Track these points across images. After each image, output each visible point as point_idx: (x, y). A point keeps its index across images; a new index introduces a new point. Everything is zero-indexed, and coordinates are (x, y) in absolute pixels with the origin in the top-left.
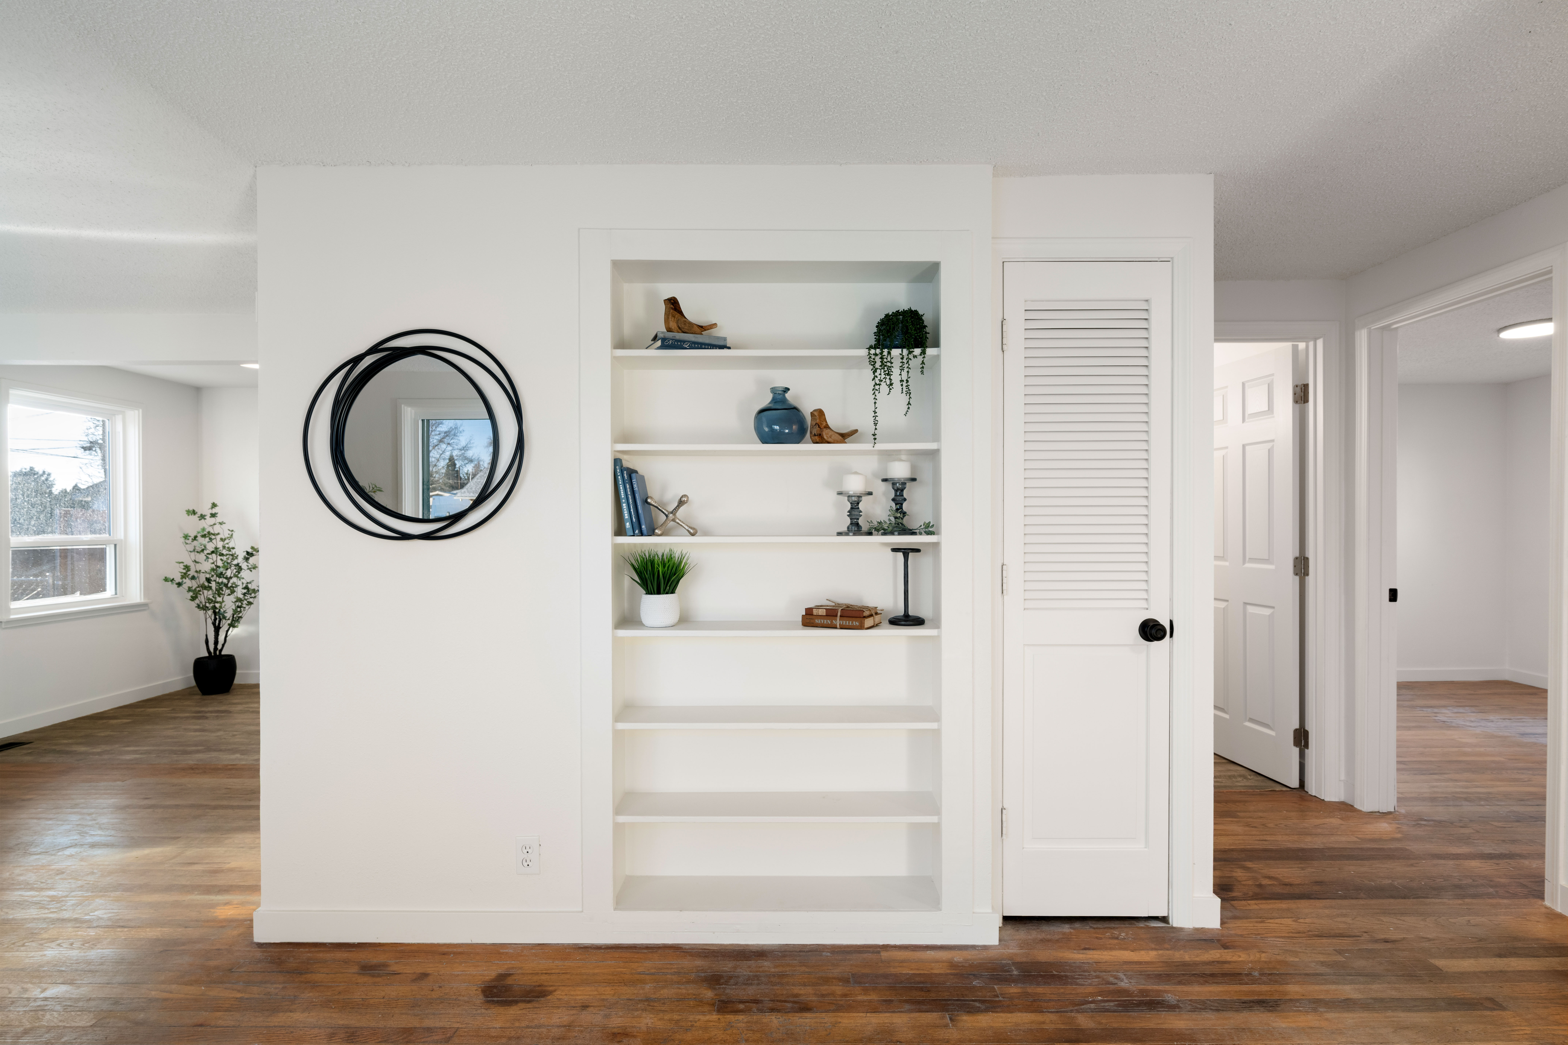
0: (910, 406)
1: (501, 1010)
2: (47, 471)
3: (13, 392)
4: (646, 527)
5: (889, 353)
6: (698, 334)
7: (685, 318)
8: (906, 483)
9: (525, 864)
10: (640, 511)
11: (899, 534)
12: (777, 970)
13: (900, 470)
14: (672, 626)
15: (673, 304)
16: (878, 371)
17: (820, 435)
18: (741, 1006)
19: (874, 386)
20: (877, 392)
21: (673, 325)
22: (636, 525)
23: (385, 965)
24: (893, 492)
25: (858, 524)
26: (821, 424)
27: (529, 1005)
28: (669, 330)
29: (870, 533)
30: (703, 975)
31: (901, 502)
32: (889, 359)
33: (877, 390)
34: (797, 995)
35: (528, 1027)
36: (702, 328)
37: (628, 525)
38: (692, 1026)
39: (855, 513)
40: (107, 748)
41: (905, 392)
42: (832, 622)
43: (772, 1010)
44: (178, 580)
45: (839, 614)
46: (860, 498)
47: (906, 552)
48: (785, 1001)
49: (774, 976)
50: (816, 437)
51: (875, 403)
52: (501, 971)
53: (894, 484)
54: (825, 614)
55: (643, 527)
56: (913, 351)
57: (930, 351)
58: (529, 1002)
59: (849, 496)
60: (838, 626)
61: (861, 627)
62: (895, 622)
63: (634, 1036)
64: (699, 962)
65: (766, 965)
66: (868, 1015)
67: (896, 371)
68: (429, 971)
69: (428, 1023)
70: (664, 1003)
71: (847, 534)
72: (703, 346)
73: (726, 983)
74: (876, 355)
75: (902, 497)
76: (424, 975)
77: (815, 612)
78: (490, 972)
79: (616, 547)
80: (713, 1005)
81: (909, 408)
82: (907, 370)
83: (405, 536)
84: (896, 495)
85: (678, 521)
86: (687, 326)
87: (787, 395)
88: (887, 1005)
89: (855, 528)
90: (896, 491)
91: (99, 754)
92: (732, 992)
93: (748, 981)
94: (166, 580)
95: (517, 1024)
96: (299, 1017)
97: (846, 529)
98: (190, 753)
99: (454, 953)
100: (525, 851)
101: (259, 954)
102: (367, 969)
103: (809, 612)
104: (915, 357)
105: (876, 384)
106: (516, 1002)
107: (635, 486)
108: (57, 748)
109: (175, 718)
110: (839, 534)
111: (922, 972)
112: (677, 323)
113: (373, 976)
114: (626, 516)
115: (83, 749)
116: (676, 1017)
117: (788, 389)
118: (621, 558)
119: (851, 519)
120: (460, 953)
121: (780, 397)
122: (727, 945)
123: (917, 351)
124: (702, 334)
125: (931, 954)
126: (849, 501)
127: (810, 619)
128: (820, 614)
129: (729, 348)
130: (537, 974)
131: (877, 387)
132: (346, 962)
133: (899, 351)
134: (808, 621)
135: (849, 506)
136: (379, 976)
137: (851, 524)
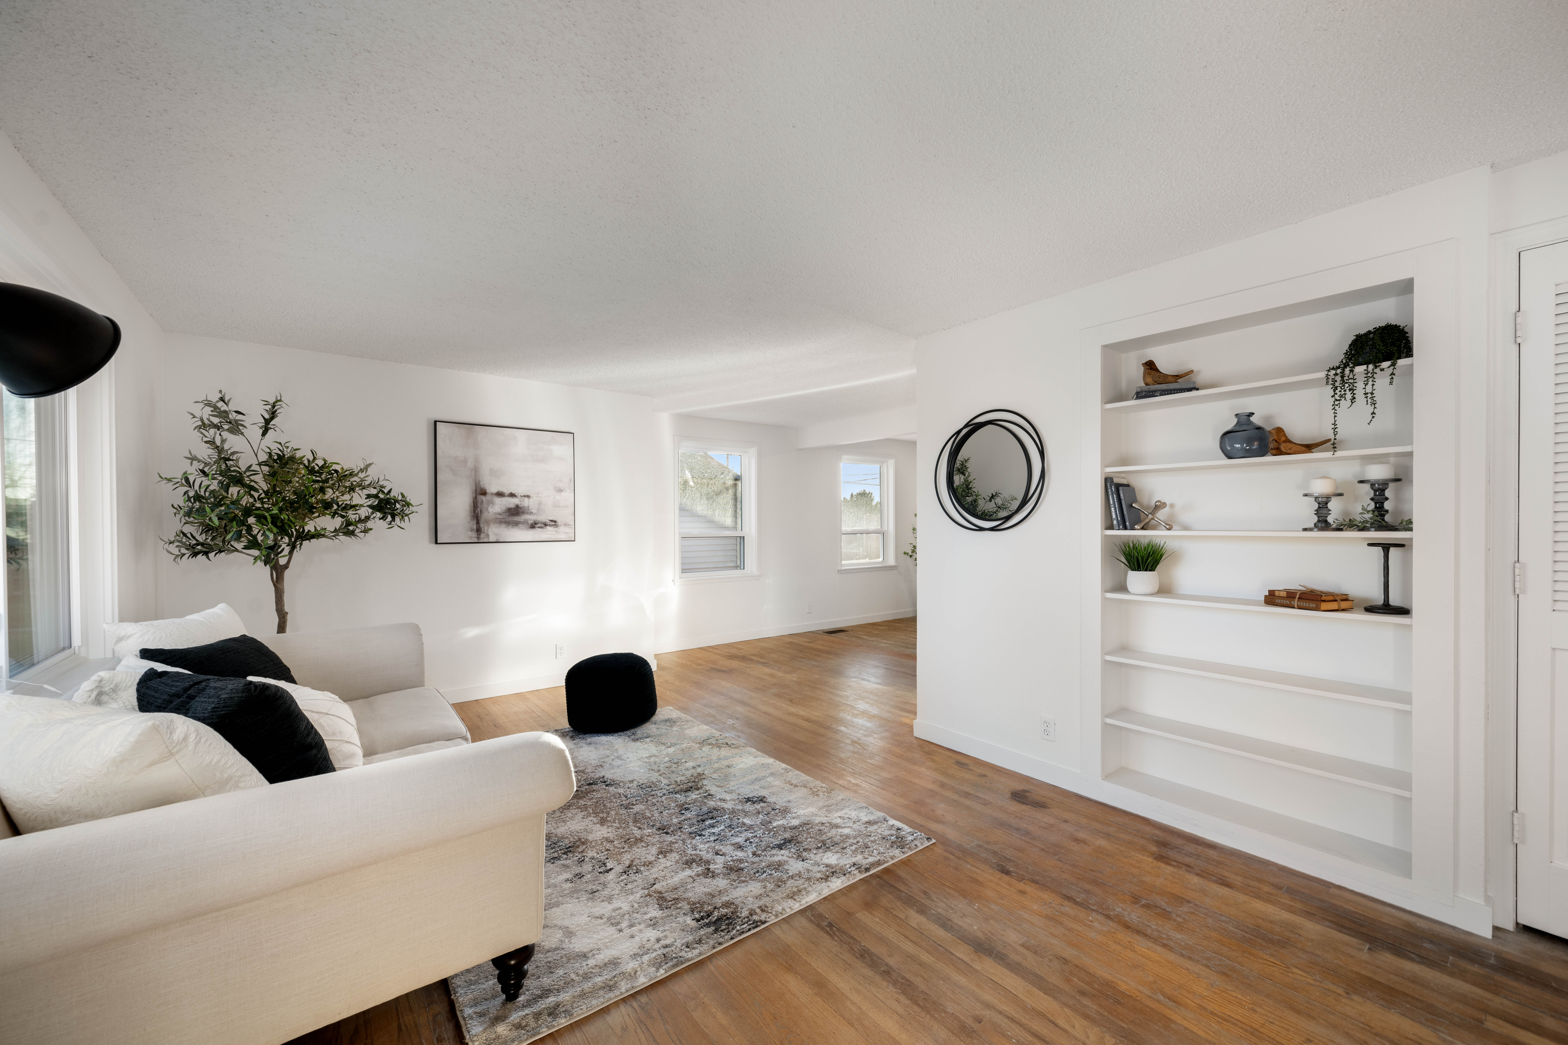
0: (1374, 415)
1: (1018, 804)
2: (871, 492)
3: (844, 457)
4: (1130, 523)
5: (1352, 371)
6: (1173, 382)
7: (1161, 372)
8: (1388, 484)
9: (1046, 733)
10: (1125, 512)
11: (1376, 530)
12: (1218, 858)
13: (1377, 472)
14: (1152, 595)
15: (1150, 366)
16: (1339, 389)
17: (1278, 448)
18: (1174, 863)
19: (1334, 402)
20: (1337, 408)
21: (1149, 380)
22: (1121, 522)
23: (967, 765)
24: (1372, 492)
25: (1326, 521)
26: (1279, 439)
27: (1034, 808)
28: (1147, 384)
29: (1339, 529)
30: (1156, 838)
31: (1382, 501)
32: (1351, 376)
33: (1337, 405)
34: (1225, 877)
35: (1028, 816)
36: (1177, 377)
37: (1115, 522)
38: (1130, 857)
39: (1324, 511)
40: (876, 639)
41: (1369, 404)
42: (1290, 602)
43: (1198, 875)
44: (910, 554)
45: (1297, 597)
46: (1329, 499)
47: (1386, 547)
48: (1213, 875)
49: (1214, 861)
50: (1273, 451)
51: (1335, 416)
52: (1025, 788)
53: (1372, 485)
54: (1285, 596)
55: (1127, 523)
56: (1380, 365)
57: (1401, 362)
58: (1034, 807)
59: (1316, 498)
60: (1296, 606)
61: (1317, 609)
62: (1371, 609)
63: (1089, 846)
64: (1157, 832)
65: (1212, 853)
66: (1283, 911)
67: (1360, 385)
68: (988, 775)
69: (978, 794)
70: (1118, 840)
71: (1311, 530)
72: (1173, 392)
73: (1172, 849)
74: (1336, 374)
75: (1383, 497)
76: (985, 776)
77: (1277, 594)
78: (1019, 787)
79: (1106, 538)
80: (1153, 854)
81: (1373, 417)
82: (1372, 383)
83: (981, 529)
84: (1375, 495)
85: (1156, 519)
86: (1164, 379)
87: (1252, 419)
88: (1309, 915)
89: (1323, 524)
90: (1375, 491)
91: (872, 641)
92: (1171, 854)
93: (1190, 855)
94: (905, 553)
95: (1023, 813)
96: (923, 770)
97: (1313, 526)
98: (909, 648)
99: (1004, 772)
100: (1046, 725)
101: (915, 741)
102: (959, 763)
103: (1272, 593)
104: (1382, 370)
105: (1337, 400)
106: (1028, 804)
107: (1122, 495)
108: (857, 635)
109: (906, 630)
110: (1305, 530)
111: (1366, 914)
112: (1153, 378)
113: (960, 767)
114: (1114, 516)
115: (865, 637)
116: (1122, 848)
117: (1253, 414)
118: (1108, 545)
119: (1318, 517)
120: (1007, 773)
121: (1244, 420)
122: (1187, 832)
123: (1386, 364)
124: (1178, 382)
125: (1388, 909)
126: (1316, 501)
127: (1272, 599)
128: (1281, 595)
129: (1197, 389)
130: (1046, 797)
131: (1337, 403)
132: (950, 757)
133: (1365, 367)
134: (1269, 600)
135: (1316, 506)
136: (963, 768)
137: (1318, 521)
